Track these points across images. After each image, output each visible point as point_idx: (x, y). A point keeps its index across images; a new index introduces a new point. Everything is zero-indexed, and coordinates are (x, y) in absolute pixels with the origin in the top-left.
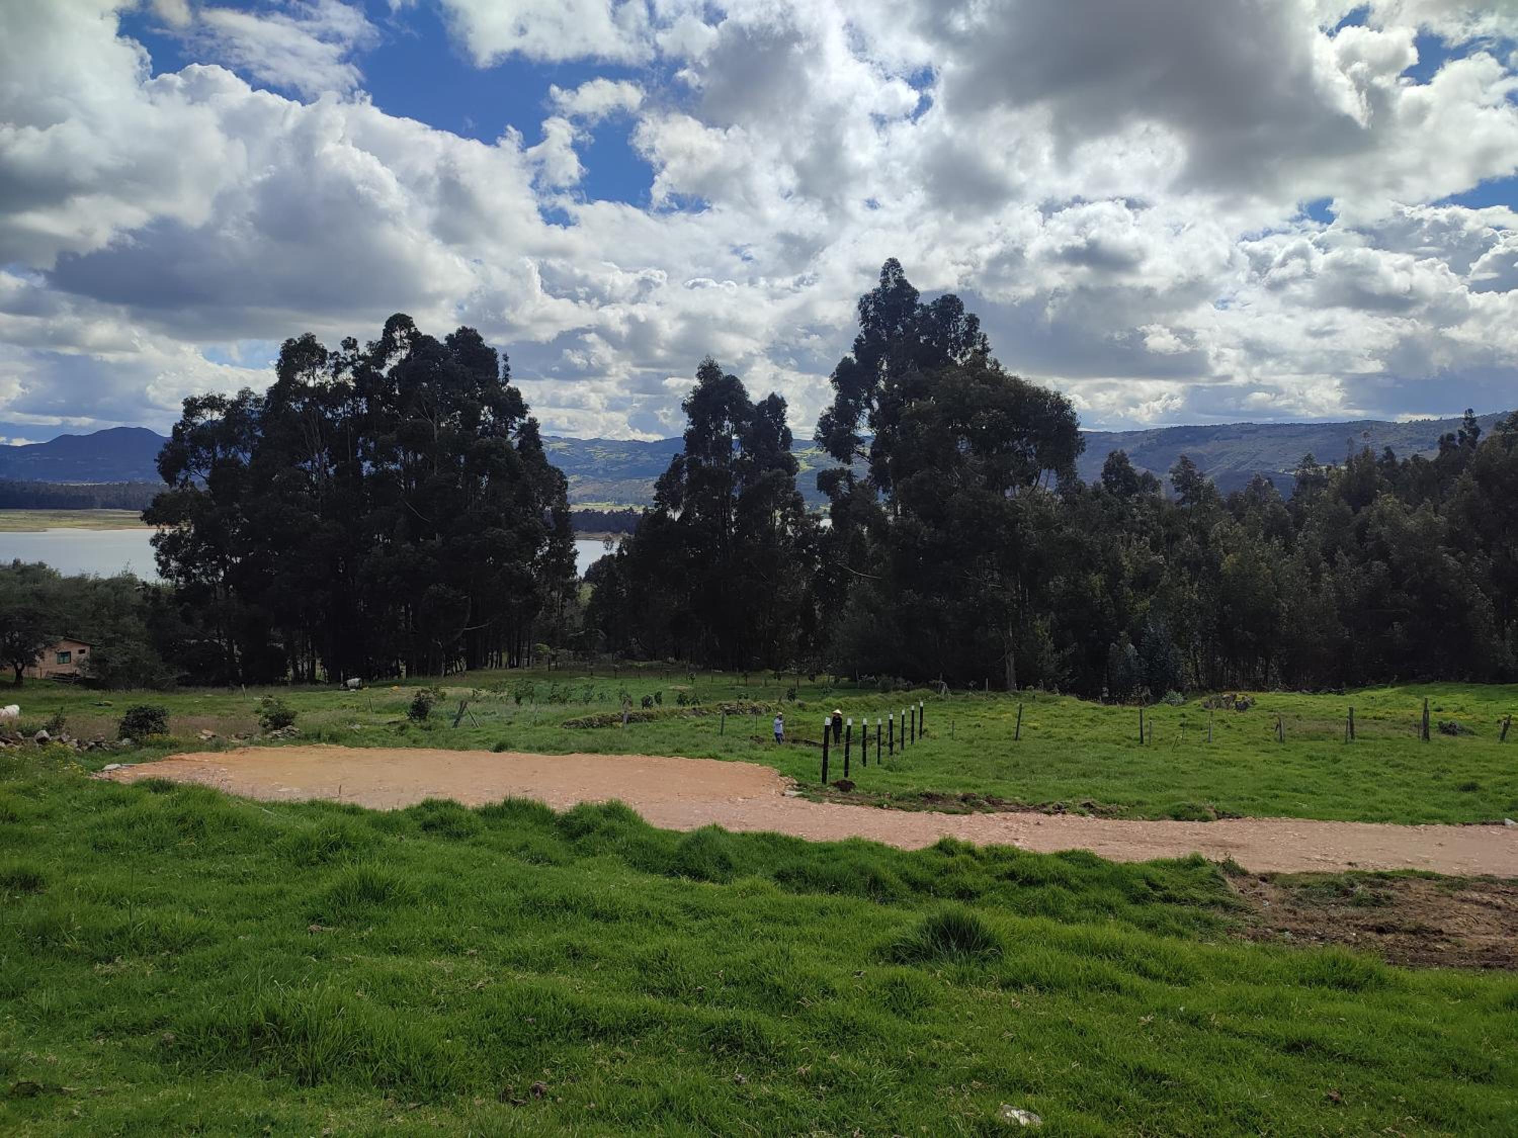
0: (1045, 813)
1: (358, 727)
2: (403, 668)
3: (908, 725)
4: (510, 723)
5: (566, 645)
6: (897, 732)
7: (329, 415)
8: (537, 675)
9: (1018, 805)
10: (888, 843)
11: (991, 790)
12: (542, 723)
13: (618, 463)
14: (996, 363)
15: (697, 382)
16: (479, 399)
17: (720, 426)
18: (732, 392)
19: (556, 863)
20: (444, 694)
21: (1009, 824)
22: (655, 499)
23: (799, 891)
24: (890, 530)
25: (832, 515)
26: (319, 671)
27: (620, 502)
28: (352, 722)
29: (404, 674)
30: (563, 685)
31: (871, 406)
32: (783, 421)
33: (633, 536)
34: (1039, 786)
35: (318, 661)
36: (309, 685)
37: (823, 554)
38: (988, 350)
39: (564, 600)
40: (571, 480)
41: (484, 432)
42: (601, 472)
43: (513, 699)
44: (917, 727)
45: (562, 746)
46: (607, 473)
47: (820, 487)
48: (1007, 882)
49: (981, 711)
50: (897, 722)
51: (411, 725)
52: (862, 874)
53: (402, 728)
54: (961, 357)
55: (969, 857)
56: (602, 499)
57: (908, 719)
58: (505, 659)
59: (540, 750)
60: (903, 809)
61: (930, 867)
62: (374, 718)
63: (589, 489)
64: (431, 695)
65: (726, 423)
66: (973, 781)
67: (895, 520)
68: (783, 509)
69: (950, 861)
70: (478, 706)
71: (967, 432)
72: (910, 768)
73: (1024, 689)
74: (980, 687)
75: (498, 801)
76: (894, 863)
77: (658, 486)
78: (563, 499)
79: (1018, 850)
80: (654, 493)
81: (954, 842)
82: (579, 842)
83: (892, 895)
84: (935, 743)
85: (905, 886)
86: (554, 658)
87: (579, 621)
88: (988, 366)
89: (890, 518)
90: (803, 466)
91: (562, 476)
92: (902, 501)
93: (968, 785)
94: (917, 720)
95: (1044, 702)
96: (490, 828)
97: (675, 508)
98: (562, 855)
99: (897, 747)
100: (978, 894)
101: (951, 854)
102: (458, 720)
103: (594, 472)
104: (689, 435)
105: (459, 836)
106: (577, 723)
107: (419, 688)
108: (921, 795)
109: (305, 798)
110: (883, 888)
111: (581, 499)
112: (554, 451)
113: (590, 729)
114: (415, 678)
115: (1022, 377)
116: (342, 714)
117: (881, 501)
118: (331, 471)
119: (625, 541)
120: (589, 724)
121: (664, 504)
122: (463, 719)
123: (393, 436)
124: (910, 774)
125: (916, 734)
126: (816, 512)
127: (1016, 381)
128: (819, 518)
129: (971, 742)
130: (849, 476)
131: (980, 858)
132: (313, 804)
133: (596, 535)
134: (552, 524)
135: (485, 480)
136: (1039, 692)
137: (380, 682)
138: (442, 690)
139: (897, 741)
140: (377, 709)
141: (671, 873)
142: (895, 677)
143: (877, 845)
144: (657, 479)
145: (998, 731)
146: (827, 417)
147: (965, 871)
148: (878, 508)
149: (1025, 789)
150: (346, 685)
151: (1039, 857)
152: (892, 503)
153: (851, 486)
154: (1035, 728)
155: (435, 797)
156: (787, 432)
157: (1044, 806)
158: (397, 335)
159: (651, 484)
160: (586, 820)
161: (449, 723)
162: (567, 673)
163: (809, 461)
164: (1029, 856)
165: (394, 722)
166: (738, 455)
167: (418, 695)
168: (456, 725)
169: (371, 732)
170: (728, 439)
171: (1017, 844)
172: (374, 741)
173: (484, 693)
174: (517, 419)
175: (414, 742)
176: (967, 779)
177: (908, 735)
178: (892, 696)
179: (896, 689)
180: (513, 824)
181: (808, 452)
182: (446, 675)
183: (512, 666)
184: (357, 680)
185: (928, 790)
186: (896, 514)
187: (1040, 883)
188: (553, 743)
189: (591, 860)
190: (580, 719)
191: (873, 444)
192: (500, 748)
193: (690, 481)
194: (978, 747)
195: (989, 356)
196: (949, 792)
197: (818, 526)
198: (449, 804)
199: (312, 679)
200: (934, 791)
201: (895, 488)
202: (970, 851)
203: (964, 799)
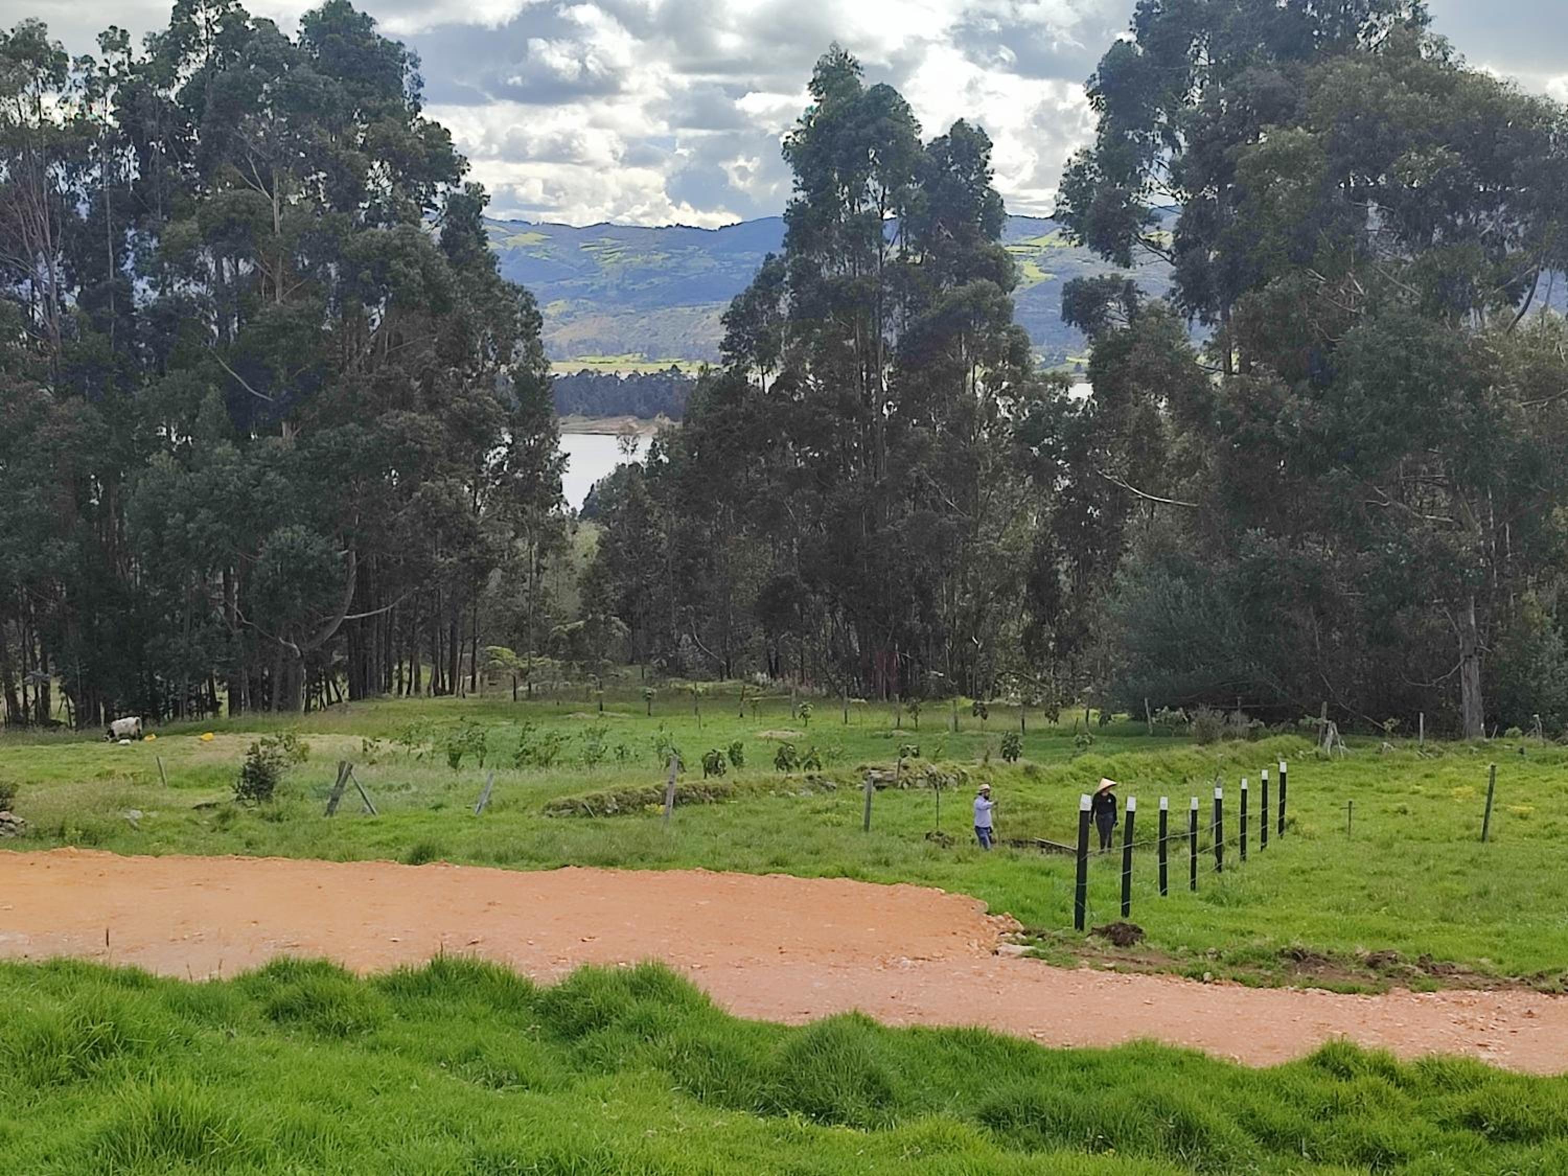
0: (1544, 991)
1: (136, 814)
2: (222, 695)
3: (1254, 811)
4: (437, 807)
5: (548, 647)
6: (1231, 827)
7: (63, 186)
8: (490, 709)
9: (1485, 974)
10: (1213, 1052)
11: (1429, 943)
12: (504, 806)
13: (649, 273)
14: (1441, 44)
15: (806, 100)
16: (363, 148)
17: (858, 193)
18: (885, 121)
19: (539, 1086)
20: (306, 748)
21: (1468, 1014)
22: (723, 347)
23: (1030, 1147)
24: (1217, 402)
25: (1093, 377)
26: (57, 703)
27: (652, 354)
28: (126, 804)
29: (224, 708)
30: (544, 729)
31: (1175, 145)
32: (985, 178)
33: (678, 425)
34: (1532, 935)
35: (55, 684)
36: (40, 730)
37: (1077, 458)
38: (1426, 20)
39: (542, 552)
40: (550, 310)
41: (375, 217)
42: (613, 293)
43: (444, 758)
44: (1273, 814)
45: (545, 851)
46: (626, 296)
47: (1069, 314)
48: (1465, 1134)
49: (1409, 780)
50: (1232, 804)
51: (241, 810)
52: (1159, 1113)
53: (224, 817)
54: (1368, 34)
55: (1382, 1081)
56: (617, 349)
57: (1254, 799)
58: (426, 676)
59: (501, 859)
60: (1243, 982)
61: (1300, 1100)
62: (169, 796)
63: (587, 328)
64: (280, 751)
65: (872, 184)
66: (1390, 925)
67: (1226, 382)
68: (989, 363)
69: (1344, 1088)
70: (374, 771)
71: (1380, 196)
72: (1259, 899)
73: (1501, 734)
74: (1407, 730)
75: (420, 962)
76: (1226, 1092)
77: (732, 320)
78: (535, 350)
79: (1486, 1068)
80: (722, 334)
81: (1350, 1051)
82: (583, 1043)
83: (1223, 1158)
84: (1310, 848)
85: (1249, 1140)
86: (524, 674)
87: (571, 601)
88: (1424, 54)
89: (1217, 378)
90: (1030, 272)
91: (530, 300)
92: (1241, 343)
93: (1381, 934)
94: (1274, 799)
95: (1542, 761)
96: (405, 1017)
97: (766, 360)
98: (551, 1072)
99: (1231, 855)
100: (1402, 1157)
101: (1345, 1073)
102: (335, 800)
103: (598, 295)
104: (795, 214)
105: (342, 1031)
106: (572, 807)
107: (256, 737)
108: (1282, 953)
109: (40, 954)
110: (1203, 1143)
111: (574, 349)
112: (515, 252)
113: (599, 819)
114: (246, 716)
115: (1497, 75)
116: (103, 789)
117: (1196, 344)
118: (70, 301)
119: (662, 433)
120: (597, 808)
121: (742, 357)
122: (344, 799)
123: (192, 225)
124: (1258, 910)
125: (1272, 828)
126: (1060, 369)
127: (1484, 81)
128: (1065, 382)
129: (1388, 845)
130: (1129, 292)
131: (1406, 1084)
132: (55, 968)
133: (603, 424)
134: (514, 401)
135: (377, 313)
136: (1535, 742)
137: (178, 724)
138: (303, 740)
139: (1232, 843)
140: (173, 778)
141: (768, 1108)
142: (1227, 713)
143: (1190, 1054)
144: (725, 306)
145: (1443, 821)
146: (1079, 170)
147: (1375, 1109)
148: (1188, 357)
149: (1501, 942)
150: (112, 733)
151: (1532, 1084)
152: (1219, 347)
153: (1133, 312)
154: (1523, 817)
155: (294, 955)
156: (995, 202)
157: (1541, 976)
158: (200, 18)
159: (716, 316)
160: (595, 999)
161: (316, 807)
162: (551, 704)
163: (1042, 264)
164: (1511, 1081)
165: (208, 806)
166: (893, 252)
167: (254, 750)
168: (330, 811)
169: (164, 825)
170: (874, 222)
171: (1484, 1056)
172: (170, 842)
173: (386, 745)
174: (441, 187)
175: (248, 844)
176: (1378, 921)
177: (1254, 830)
178: (1221, 751)
179: (1228, 736)
180: (450, 1009)
181: (1043, 242)
182: (308, 709)
183: (440, 692)
184: (132, 720)
185: (1297, 943)
186: (1228, 371)
187: (1535, 1135)
188: (526, 846)
189: (607, 1079)
190: (579, 797)
191: (1180, 223)
192: (420, 856)
193: (798, 313)
194: (1402, 856)
195: (1427, 29)
196: (1340, 947)
197: (1063, 400)
198: (322, 968)
199: (44, 720)
200: (1309, 946)
201: (1226, 316)
202: (1386, 1070)
203: (1373, 964)
